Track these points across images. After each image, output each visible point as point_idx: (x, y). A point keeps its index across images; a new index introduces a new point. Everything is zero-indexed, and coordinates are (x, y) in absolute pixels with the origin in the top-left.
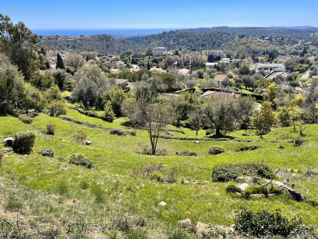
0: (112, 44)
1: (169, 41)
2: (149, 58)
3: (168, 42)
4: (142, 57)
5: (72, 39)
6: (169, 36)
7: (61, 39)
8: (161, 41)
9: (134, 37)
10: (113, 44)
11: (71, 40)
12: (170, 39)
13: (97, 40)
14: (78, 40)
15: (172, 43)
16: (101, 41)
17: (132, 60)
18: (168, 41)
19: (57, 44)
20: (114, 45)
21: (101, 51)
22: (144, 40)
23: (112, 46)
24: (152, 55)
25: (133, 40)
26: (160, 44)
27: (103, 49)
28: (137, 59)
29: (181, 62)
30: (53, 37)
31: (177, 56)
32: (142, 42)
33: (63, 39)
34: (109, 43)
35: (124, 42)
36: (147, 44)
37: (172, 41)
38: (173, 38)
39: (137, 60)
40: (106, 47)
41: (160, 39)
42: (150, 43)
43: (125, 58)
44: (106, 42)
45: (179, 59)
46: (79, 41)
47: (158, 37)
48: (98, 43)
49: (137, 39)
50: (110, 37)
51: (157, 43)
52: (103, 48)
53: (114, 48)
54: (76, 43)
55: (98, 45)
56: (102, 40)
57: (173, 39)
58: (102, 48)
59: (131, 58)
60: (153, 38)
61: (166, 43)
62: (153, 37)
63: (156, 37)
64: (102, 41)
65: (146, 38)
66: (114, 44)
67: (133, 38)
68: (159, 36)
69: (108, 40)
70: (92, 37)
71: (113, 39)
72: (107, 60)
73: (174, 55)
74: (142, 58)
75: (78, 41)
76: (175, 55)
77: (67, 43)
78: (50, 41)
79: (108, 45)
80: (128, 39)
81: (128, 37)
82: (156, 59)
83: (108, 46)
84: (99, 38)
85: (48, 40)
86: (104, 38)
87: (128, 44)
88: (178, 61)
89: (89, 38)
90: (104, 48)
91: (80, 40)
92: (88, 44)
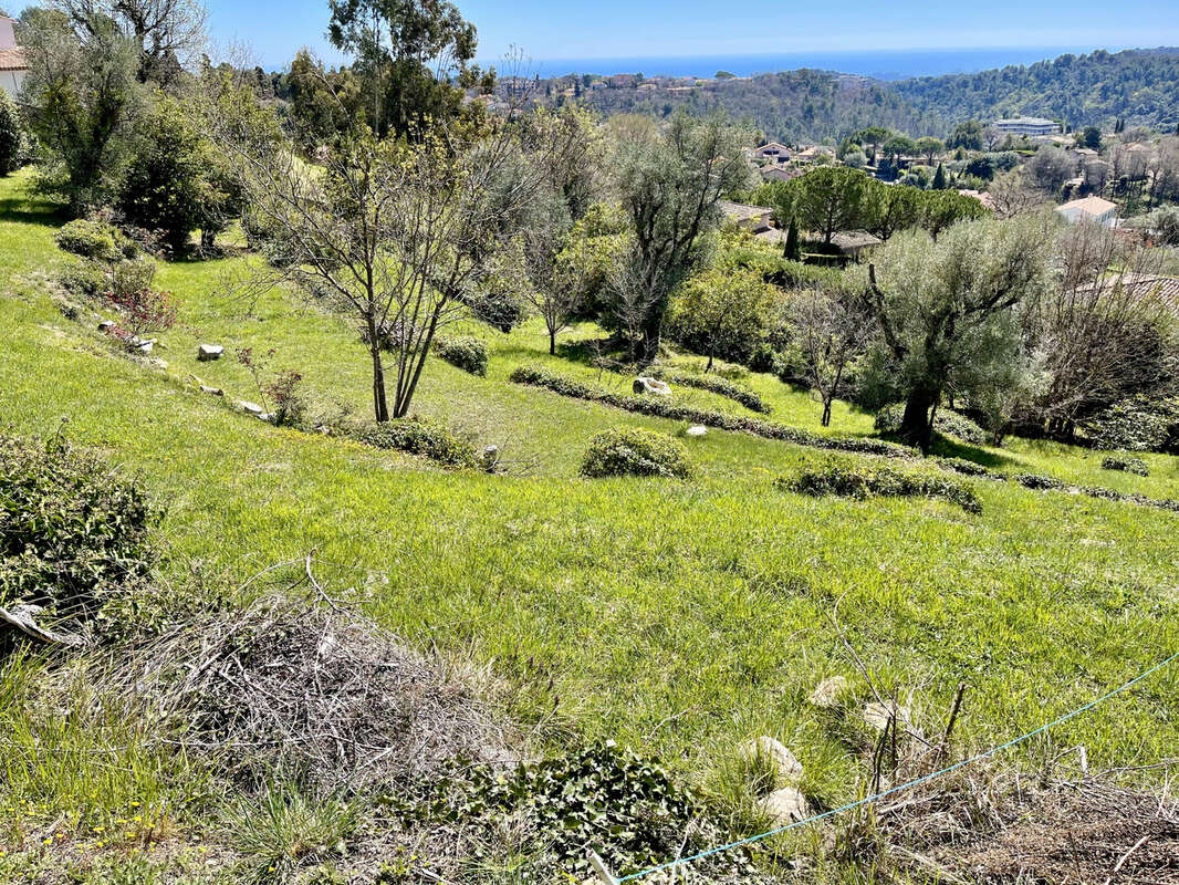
0: (829, 105)
1: (1081, 96)
2: (958, 157)
3: (1073, 98)
4: (925, 151)
5: (685, 88)
6: (1082, 74)
7: (649, 88)
8: (1041, 96)
9: (927, 80)
10: (833, 105)
11: (681, 92)
12: (1086, 88)
13: (773, 92)
14: (705, 89)
15: (1094, 105)
16: (788, 94)
17: (882, 162)
18: (1074, 95)
19: (631, 105)
20: (835, 109)
21: (781, 132)
22: (967, 90)
23: (826, 112)
24: (976, 146)
25: (921, 90)
26: (1035, 108)
27: (787, 123)
28: (904, 158)
29: (1103, 177)
30: (626, 78)
31: (1089, 151)
32: (960, 100)
33: (655, 87)
34: (816, 101)
35: (878, 99)
36: (977, 110)
37: (1095, 95)
38: (1100, 85)
39: (903, 165)
40: (799, 118)
41: (1041, 89)
42: (991, 101)
43: (851, 155)
44: (806, 99)
45: (1093, 162)
46: (709, 94)
47: (1031, 78)
48: (774, 101)
49: (940, 86)
50: (825, 78)
51: (1022, 103)
52: (790, 119)
53: (832, 121)
54: (695, 102)
55: (772, 110)
56: (793, 89)
57: (1102, 88)
58: (784, 120)
59: (878, 157)
60: (1009, 84)
61: (1064, 102)
62: (1012, 77)
63: (1022, 76)
64: (791, 92)
65: (978, 81)
66: (837, 104)
67: (922, 83)
68: (1037, 76)
69: (814, 90)
70: (760, 80)
71: (836, 86)
72: (781, 160)
73: (1074, 146)
74: (924, 157)
75: (704, 93)
76: (1081, 148)
77: (664, 103)
78: (612, 93)
79: (810, 110)
80: (901, 88)
81: (901, 81)
82: (987, 161)
83: (809, 113)
84: (782, 81)
85: (605, 92)
86: (800, 84)
87: (894, 107)
88: (1088, 174)
89: (747, 81)
90: (794, 119)
91: (713, 90)
92: (736, 105)
